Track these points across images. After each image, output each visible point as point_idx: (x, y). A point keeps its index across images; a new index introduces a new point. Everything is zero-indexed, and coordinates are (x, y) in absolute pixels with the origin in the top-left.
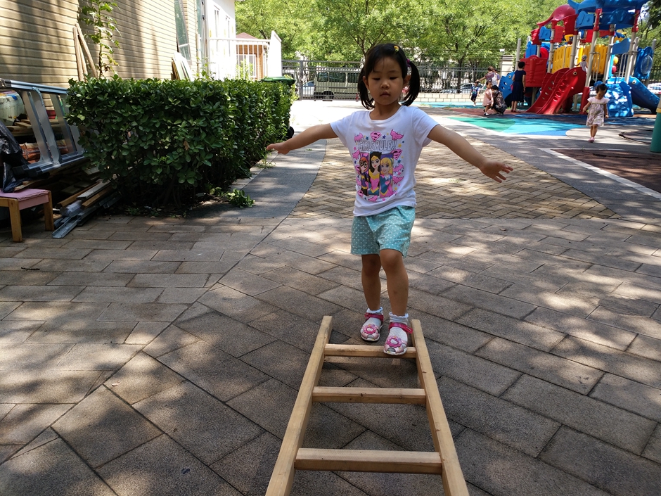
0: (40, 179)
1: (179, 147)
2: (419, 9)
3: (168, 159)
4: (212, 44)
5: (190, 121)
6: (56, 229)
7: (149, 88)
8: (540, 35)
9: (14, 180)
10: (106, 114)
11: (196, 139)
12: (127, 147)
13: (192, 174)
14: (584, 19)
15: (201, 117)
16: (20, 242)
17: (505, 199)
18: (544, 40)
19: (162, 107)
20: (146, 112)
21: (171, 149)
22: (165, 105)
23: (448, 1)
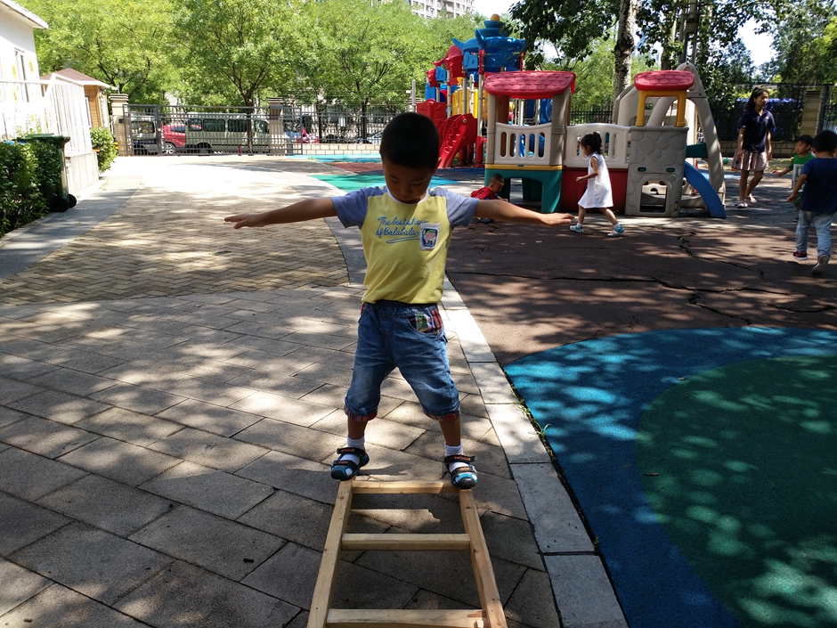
8: (436, 76)
14: (471, 61)
18: (442, 82)
23: (339, 34)
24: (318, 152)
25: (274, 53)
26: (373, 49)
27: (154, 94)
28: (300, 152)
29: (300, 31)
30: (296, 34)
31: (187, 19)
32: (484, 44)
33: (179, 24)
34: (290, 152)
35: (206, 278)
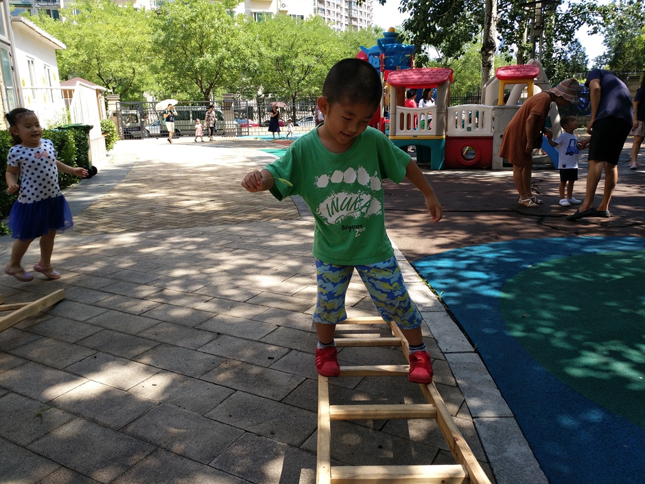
23: (274, 45)
24: (261, 134)
25: (226, 61)
26: (300, 55)
27: (136, 94)
28: (247, 133)
29: (246, 44)
30: (242, 47)
31: (162, 38)
33: (156, 42)
34: (240, 134)
35: (201, 217)
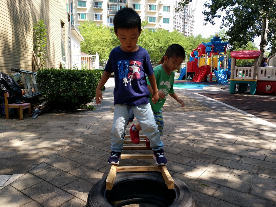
0: (27, 100)
1: (72, 90)
2: (150, 44)
3: (69, 94)
4: (72, 57)
5: (77, 82)
6: (32, 116)
7: (63, 72)
8: (194, 54)
9: (19, 100)
10: (50, 79)
11: (78, 88)
12: (55, 90)
13: (77, 98)
14: (208, 49)
15: (80, 81)
16: (22, 120)
17: (178, 107)
18: (195, 56)
19: (67, 77)
20: (62, 79)
21: (70, 91)
22: (68, 77)
23: (160, 41)
32: (213, 43)
